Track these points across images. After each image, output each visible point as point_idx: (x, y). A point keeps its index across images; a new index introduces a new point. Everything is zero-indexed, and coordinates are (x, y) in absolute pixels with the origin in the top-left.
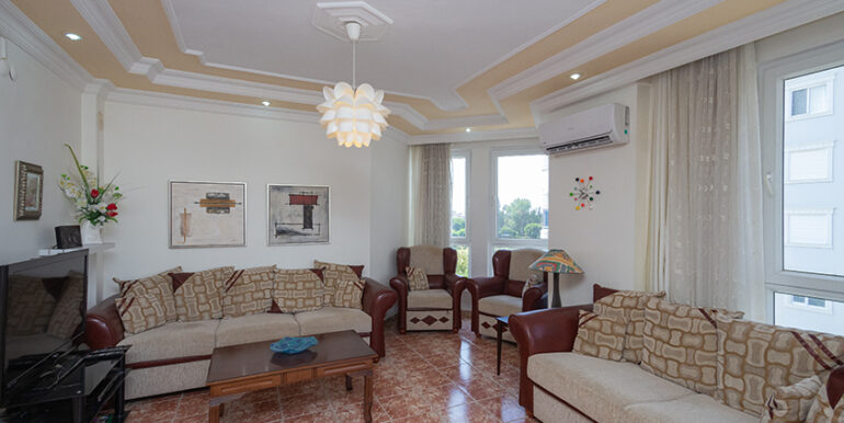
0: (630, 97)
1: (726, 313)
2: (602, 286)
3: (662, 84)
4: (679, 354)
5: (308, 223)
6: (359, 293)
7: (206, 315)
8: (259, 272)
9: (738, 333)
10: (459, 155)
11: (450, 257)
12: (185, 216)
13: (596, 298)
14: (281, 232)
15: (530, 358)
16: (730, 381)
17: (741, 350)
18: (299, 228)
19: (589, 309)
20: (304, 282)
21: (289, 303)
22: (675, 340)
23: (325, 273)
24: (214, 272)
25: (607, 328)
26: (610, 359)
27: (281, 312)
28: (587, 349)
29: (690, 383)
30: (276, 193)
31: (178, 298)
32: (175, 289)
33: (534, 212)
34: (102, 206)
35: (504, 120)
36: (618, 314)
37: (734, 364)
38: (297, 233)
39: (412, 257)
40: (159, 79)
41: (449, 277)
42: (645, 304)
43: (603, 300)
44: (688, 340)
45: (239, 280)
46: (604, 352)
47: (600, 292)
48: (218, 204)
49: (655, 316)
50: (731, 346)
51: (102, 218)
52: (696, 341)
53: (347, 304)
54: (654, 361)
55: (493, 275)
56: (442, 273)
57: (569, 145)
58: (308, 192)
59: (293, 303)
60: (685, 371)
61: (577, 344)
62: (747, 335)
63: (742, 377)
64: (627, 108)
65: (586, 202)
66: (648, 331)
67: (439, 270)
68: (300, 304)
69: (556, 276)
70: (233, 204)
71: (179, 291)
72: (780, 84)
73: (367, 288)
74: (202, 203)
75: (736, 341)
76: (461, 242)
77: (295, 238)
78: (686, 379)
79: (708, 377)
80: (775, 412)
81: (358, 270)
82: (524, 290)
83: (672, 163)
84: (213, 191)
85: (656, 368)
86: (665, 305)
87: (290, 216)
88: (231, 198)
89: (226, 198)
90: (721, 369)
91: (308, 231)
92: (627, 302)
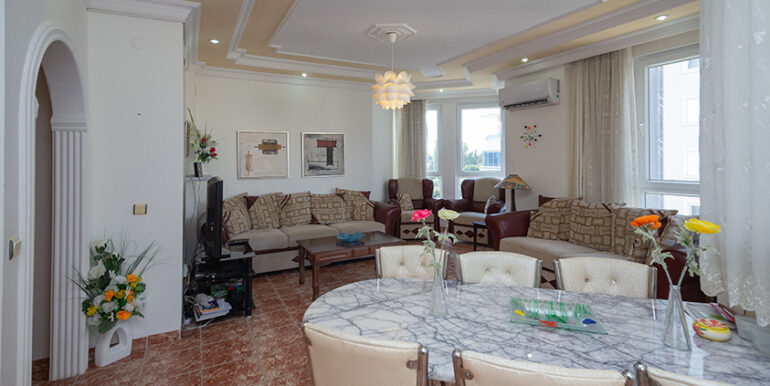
0: (560, 74)
1: (617, 204)
2: (544, 196)
3: (579, 68)
4: (591, 230)
5: (330, 161)
6: (372, 210)
7: (270, 225)
8: (301, 195)
9: (622, 215)
10: (433, 108)
11: (428, 186)
12: (249, 156)
13: (541, 204)
14: (312, 168)
15: (502, 241)
16: (618, 241)
17: (623, 222)
18: (324, 165)
19: (537, 211)
20: (333, 203)
21: (324, 217)
22: (589, 222)
23: (345, 197)
24: (271, 196)
25: (548, 220)
26: (550, 239)
27: (319, 223)
28: (536, 234)
29: (597, 246)
30: (308, 139)
31: (252, 213)
32: (249, 207)
33: (471, 154)
34: (207, 150)
35: (470, 84)
36: (555, 212)
37: (620, 230)
38: (323, 168)
39: (400, 186)
40: (240, 62)
41: (427, 200)
42: (571, 204)
43: (546, 204)
44: (596, 222)
45: (290, 202)
46: (547, 234)
47: (543, 200)
48: (270, 147)
49: (576, 210)
50: (619, 222)
51: (210, 157)
52: (600, 222)
53: (364, 218)
54: (577, 236)
55: (461, 198)
56: (422, 198)
57: (520, 104)
58: (330, 138)
59: (326, 217)
60: (594, 239)
61: (530, 232)
62: (626, 215)
63: (624, 237)
64: (558, 81)
65: (531, 142)
66: (572, 219)
67: (419, 195)
68: (332, 218)
69: (513, 191)
70: (280, 147)
71: (252, 208)
72: (646, 71)
73: (376, 207)
74: (260, 147)
75: (621, 218)
76: (435, 175)
77: (321, 172)
78: (595, 244)
79: (607, 241)
80: (636, 245)
81: (367, 194)
82: (487, 207)
83: (587, 117)
84: (267, 138)
85: (578, 241)
86: (583, 203)
87: (317, 156)
88: (279, 143)
89: (275, 143)
90: (613, 234)
91: (330, 166)
92: (560, 204)
